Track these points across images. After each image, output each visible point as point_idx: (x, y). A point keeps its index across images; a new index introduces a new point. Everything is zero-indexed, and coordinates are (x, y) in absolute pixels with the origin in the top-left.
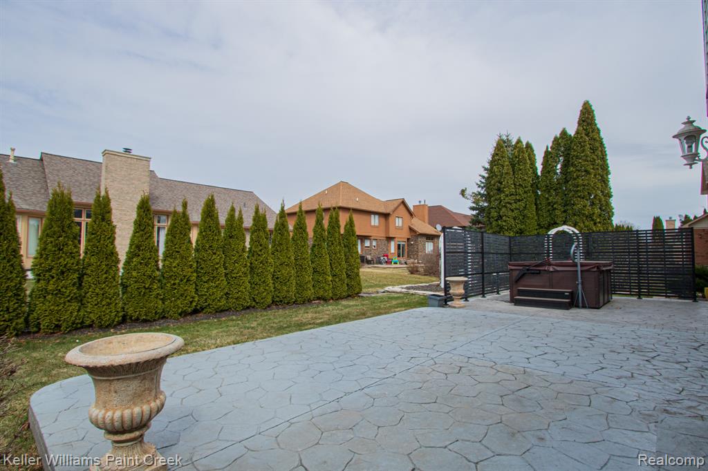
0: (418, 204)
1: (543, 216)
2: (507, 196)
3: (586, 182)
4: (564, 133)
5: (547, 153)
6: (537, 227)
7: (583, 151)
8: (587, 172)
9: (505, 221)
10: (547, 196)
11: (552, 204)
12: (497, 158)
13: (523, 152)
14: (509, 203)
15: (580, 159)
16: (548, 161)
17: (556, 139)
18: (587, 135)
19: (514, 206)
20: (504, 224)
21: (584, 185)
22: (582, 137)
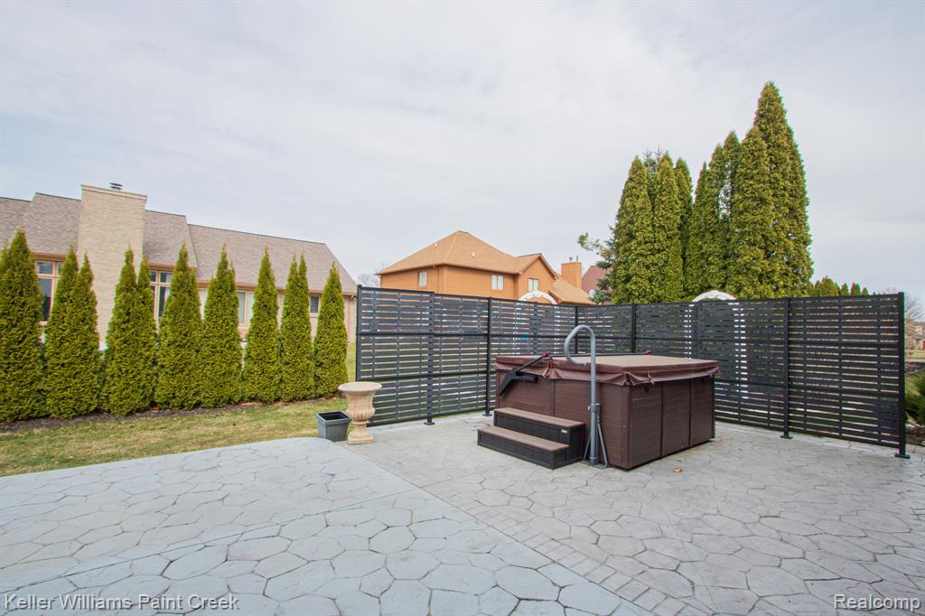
0: (568, 261)
1: (692, 275)
2: (639, 244)
3: (759, 218)
4: (732, 140)
5: (704, 174)
6: (683, 293)
7: (756, 166)
8: (762, 201)
9: (635, 283)
10: (700, 243)
11: (706, 256)
12: (631, 184)
13: (668, 175)
14: (642, 255)
15: (752, 178)
16: (703, 187)
17: (718, 151)
18: (766, 139)
19: (650, 259)
20: (634, 287)
21: (755, 223)
22: (755, 142)
